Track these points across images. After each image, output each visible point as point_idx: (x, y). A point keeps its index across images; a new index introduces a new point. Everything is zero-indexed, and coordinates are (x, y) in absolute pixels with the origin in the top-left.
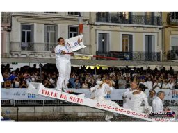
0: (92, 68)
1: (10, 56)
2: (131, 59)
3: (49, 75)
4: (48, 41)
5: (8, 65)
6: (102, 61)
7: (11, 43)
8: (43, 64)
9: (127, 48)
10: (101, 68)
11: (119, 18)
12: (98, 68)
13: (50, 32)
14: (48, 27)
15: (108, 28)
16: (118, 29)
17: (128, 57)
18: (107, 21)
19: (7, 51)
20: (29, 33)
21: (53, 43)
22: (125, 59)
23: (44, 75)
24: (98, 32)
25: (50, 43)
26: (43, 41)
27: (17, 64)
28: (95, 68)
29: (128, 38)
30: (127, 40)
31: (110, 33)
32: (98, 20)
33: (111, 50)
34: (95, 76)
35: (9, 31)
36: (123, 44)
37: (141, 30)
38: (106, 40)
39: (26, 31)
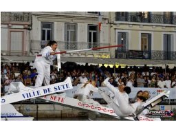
0: (111, 66)
1: (31, 54)
2: (150, 58)
3: (69, 73)
4: (68, 40)
5: (28, 63)
6: (121, 60)
7: (31, 41)
8: (63, 63)
9: (145, 47)
10: (120, 67)
11: (138, 17)
12: (117, 66)
13: (70, 31)
14: (68, 26)
15: (127, 27)
16: (138, 28)
17: (146, 55)
18: (126, 20)
19: (27, 49)
20: (49, 32)
21: (72, 42)
22: (144, 58)
24: (117, 31)
25: (69, 42)
26: (63, 40)
28: (114, 67)
29: (147, 37)
30: (145, 39)
31: (129, 32)
32: (117, 19)
33: (130, 49)
34: (114, 74)
35: (30, 29)
36: (142, 43)
37: (160, 29)
38: (125, 39)
39: (46, 30)
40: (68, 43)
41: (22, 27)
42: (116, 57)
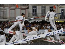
3: (43, 25)
4: (42, 12)
5: (28, 21)
6: (62, 19)
7: (29, 13)
8: (41, 21)
12: (61, 22)
13: (43, 9)
14: (42, 7)
19: (27, 16)
20: (35, 9)
21: (44, 13)
23: (41, 24)
24: (61, 8)
26: (41, 12)
27: (31, 21)
28: (60, 22)
34: (60, 25)
35: (28, 9)
38: (63, 11)
40: (42, 13)
41: (25, 8)
42: (60, 18)
